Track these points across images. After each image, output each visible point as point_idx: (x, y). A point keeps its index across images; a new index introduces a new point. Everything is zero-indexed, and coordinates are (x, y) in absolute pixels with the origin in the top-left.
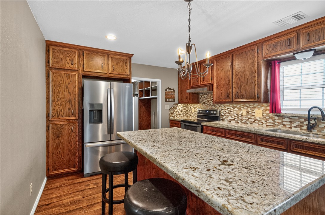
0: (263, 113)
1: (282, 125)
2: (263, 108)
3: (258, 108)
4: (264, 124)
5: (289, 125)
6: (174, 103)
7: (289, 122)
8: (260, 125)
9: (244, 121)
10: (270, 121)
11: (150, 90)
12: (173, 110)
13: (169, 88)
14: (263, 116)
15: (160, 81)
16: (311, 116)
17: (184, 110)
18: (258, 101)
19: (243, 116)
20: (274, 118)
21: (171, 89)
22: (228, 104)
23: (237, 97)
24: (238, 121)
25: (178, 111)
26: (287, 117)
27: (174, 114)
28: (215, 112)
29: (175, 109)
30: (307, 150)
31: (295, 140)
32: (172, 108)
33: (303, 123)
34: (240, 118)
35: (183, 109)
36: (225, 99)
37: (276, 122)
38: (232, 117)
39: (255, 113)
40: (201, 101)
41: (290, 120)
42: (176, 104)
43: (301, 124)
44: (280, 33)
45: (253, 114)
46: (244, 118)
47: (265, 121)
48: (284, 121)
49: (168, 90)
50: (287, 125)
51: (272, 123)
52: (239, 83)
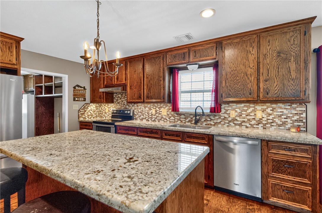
0: (167, 112)
1: (180, 121)
2: (167, 107)
3: (164, 107)
4: (168, 121)
5: (184, 120)
6: (84, 102)
7: (184, 118)
8: (165, 122)
9: (153, 119)
10: (172, 118)
11: (52, 86)
12: (83, 110)
13: (78, 86)
14: (167, 114)
15: (67, 76)
16: (197, 113)
17: (97, 111)
18: (163, 102)
19: (152, 114)
20: (175, 115)
21: (81, 87)
22: (141, 104)
23: (148, 97)
24: (149, 120)
25: (90, 111)
26: (183, 115)
27: (85, 115)
28: (129, 112)
29: (85, 109)
30: (194, 139)
31: (187, 132)
32: (82, 108)
33: (192, 119)
34: (150, 116)
35: (95, 109)
36: (138, 99)
37: (176, 119)
38: (144, 116)
39: (161, 112)
40: (115, 101)
41: (184, 117)
42: (87, 104)
43: (191, 120)
44: (178, 47)
45: (160, 113)
46: (153, 117)
47: (169, 118)
48: (181, 118)
49: (77, 88)
50: (183, 120)
51: (174, 120)
52: (149, 85)
